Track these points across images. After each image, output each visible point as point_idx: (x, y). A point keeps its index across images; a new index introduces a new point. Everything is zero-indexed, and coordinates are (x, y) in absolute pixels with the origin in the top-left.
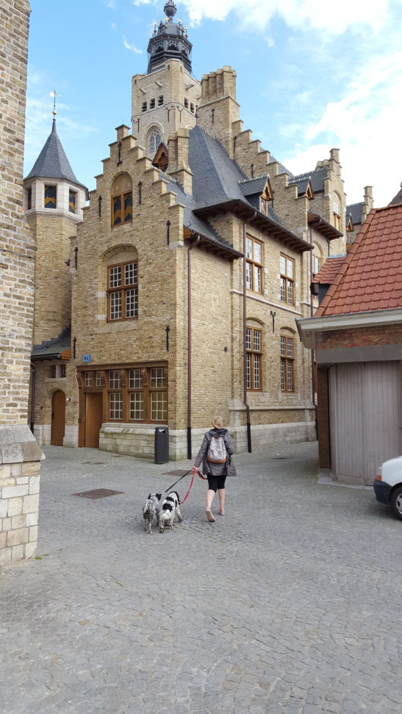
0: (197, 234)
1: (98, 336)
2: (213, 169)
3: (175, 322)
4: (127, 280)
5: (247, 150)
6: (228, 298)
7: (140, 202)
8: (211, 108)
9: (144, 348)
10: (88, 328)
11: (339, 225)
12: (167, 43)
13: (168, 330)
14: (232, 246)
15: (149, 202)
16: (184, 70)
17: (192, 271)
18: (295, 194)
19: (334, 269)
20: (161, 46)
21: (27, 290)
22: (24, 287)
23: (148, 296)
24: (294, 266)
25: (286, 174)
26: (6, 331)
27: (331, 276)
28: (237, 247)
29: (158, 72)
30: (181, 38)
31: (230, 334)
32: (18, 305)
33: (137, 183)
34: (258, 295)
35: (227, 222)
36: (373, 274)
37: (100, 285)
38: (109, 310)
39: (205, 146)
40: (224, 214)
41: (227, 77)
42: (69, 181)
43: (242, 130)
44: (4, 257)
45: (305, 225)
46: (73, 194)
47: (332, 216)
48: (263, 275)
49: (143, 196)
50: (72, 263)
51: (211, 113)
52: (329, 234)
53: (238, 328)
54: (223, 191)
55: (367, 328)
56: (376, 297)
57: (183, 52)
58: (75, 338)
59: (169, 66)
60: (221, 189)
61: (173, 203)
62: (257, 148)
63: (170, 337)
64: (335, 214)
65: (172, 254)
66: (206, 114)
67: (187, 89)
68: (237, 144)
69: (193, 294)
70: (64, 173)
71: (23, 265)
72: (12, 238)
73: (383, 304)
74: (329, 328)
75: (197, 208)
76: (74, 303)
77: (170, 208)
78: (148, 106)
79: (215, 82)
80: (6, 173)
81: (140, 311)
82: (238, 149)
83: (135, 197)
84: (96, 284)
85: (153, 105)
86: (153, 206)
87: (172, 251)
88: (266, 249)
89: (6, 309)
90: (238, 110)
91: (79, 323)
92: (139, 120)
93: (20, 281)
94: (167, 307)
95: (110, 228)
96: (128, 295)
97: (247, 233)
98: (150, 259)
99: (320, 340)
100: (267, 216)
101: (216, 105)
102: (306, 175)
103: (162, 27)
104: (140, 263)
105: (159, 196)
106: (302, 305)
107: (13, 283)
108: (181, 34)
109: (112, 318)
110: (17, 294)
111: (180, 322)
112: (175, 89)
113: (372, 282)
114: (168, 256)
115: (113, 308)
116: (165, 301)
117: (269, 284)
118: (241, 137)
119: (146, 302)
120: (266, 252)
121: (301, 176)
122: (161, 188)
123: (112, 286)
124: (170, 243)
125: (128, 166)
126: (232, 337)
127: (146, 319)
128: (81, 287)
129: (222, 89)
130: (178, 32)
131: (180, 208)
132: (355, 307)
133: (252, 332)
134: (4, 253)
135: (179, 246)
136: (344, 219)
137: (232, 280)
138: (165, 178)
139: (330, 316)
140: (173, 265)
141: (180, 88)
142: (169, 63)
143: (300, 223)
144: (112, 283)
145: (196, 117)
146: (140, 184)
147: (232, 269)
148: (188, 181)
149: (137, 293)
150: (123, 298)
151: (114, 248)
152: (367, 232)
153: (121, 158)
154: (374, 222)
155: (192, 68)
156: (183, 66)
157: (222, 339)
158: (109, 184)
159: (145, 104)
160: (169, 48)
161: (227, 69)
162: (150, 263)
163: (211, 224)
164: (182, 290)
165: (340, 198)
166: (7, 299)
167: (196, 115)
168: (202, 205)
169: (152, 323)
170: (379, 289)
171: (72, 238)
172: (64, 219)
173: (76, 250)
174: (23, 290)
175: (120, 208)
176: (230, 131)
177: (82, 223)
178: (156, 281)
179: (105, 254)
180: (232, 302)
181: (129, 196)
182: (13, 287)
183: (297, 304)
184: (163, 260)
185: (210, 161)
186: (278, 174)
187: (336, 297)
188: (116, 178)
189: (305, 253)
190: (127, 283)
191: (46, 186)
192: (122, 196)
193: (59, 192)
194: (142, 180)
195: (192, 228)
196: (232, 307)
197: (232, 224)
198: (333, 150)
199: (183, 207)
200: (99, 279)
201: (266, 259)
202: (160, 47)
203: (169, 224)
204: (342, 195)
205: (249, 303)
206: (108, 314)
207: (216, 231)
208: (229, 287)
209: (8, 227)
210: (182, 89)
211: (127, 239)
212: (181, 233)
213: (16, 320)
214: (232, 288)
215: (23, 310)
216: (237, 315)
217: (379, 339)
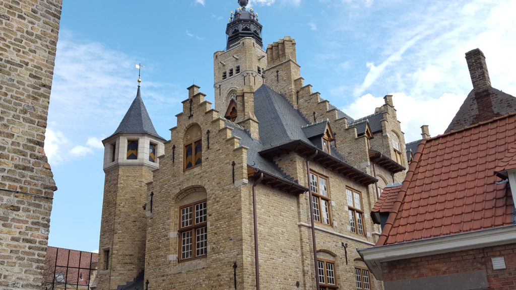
0: (260, 172)
1: (169, 277)
2: (277, 118)
3: (242, 258)
4: (197, 219)
5: (308, 101)
6: (297, 231)
7: (208, 147)
8: (275, 70)
9: (213, 287)
10: (160, 269)
11: (401, 160)
12: (241, 26)
13: (235, 266)
14: (297, 181)
15: (216, 147)
16: (256, 45)
17: (258, 206)
18: (355, 134)
19: (393, 197)
20: (237, 28)
21: (40, 233)
22: (37, 230)
23: (216, 233)
24: (361, 198)
25: (344, 118)
26: (10, 279)
27: (390, 204)
28: (302, 182)
29: (235, 48)
30: (253, 21)
31: (301, 268)
32: (27, 249)
33: (206, 132)
34: (326, 227)
35: (291, 161)
36: (431, 201)
37: (172, 225)
38: (181, 249)
39: (271, 99)
40: (288, 154)
41: (287, 45)
42: (149, 135)
43: (303, 86)
44: (17, 199)
45: (367, 161)
46: (153, 146)
47: (392, 152)
48: (330, 207)
49: (211, 142)
50: (148, 207)
51: (276, 74)
52: (392, 168)
53: (309, 261)
54: (287, 134)
55: (432, 256)
56: (437, 223)
57: (255, 31)
58: (147, 280)
59: (243, 43)
60: (285, 132)
61: (237, 146)
62: (317, 99)
63: (237, 274)
64: (395, 151)
65: (238, 191)
66: (272, 76)
67: (259, 60)
68: (300, 97)
69: (259, 228)
70: (145, 129)
71: (39, 206)
72: (28, 179)
73: (445, 230)
74: (393, 257)
75: (264, 150)
76: (148, 245)
77: (235, 150)
78: (228, 74)
79: (277, 49)
80: (28, 116)
81: (209, 248)
82: (301, 101)
83: (204, 144)
84: (169, 225)
85: (231, 73)
86: (219, 150)
87: (237, 189)
88: (331, 184)
89: (12, 255)
90: (299, 70)
91: (152, 265)
92: (220, 86)
93: (33, 223)
94: (234, 243)
95: (182, 172)
96: (198, 234)
97: (311, 170)
98: (217, 197)
99: (386, 271)
100: (330, 154)
101: (280, 67)
102: (365, 119)
103: (237, 14)
104: (209, 202)
105: (224, 140)
106: (373, 235)
107: (24, 226)
108: (252, 18)
109: (183, 257)
110: (28, 237)
111: (247, 258)
112: (249, 60)
113: (431, 208)
114: (234, 194)
115: (184, 247)
116: (232, 237)
117: (337, 216)
118: (303, 91)
119: (214, 239)
120: (331, 186)
121: (360, 120)
122: (226, 134)
123: (183, 225)
124: (235, 182)
125: (198, 118)
126: (304, 271)
127: (215, 256)
128: (154, 229)
129: (284, 54)
130: (251, 18)
131: (243, 150)
132: (417, 235)
133: (324, 265)
134: (17, 194)
135: (244, 184)
136: (405, 154)
137: (299, 213)
138: (230, 126)
139: (392, 244)
140: (239, 202)
141: (253, 59)
142: (244, 41)
143: (362, 160)
144: (183, 223)
145: (263, 77)
146: (208, 132)
147: (298, 203)
148: (254, 129)
149: (206, 232)
150: (193, 237)
151: (186, 190)
152: (420, 161)
153: (192, 112)
154: (425, 151)
155: (263, 44)
156: (255, 42)
157: (293, 274)
158: (181, 135)
159: (225, 73)
160: (243, 30)
161: (287, 39)
162: (218, 202)
163: (276, 163)
164: (248, 225)
165: (398, 137)
166: (16, 243)
167: (262, 76)
168: (268, 147)
169: (220, 260)
170: (439, 215)
171: (149, 184)
172: (143, 167)
173: (152, 194)
174: (36, 233)
175: (192, 154)
176: (293, 86)
177: (158, 170)
178: (224, 218)
179: (177, 196)
180: (301, 235)
181: (199, 143)
182: (23, 230)
183: (369, 234)
184: (229, 198)
185: (275, 112)
186: (337, 118)
187: (396, 224)
188: (188, 129)
189: (370, 186)
190: (197, 222)
191: (128, 141)
192: (193, 144)
193: (140, 145)
194: (209, 129)
195: (255, 166)
196: (301, 240)
197: (295, 162)
198: (386, 96)
199: (247, 149)
200: (171, 220)
201: (332, 192)
202: (235, 29)
203: (234, 164)
204: (400, 134)
205: (318, 235)
206: (179, 253)
207: (282, 169)
208: (297, 220)
209: (25, 168)
210: (255, 60)
211: (197, 181)
212: (245, 171)
213: (24, 266)
214: (300, 221)
215: (34, 254)
216: (307, 248)
217: (446, 268)
